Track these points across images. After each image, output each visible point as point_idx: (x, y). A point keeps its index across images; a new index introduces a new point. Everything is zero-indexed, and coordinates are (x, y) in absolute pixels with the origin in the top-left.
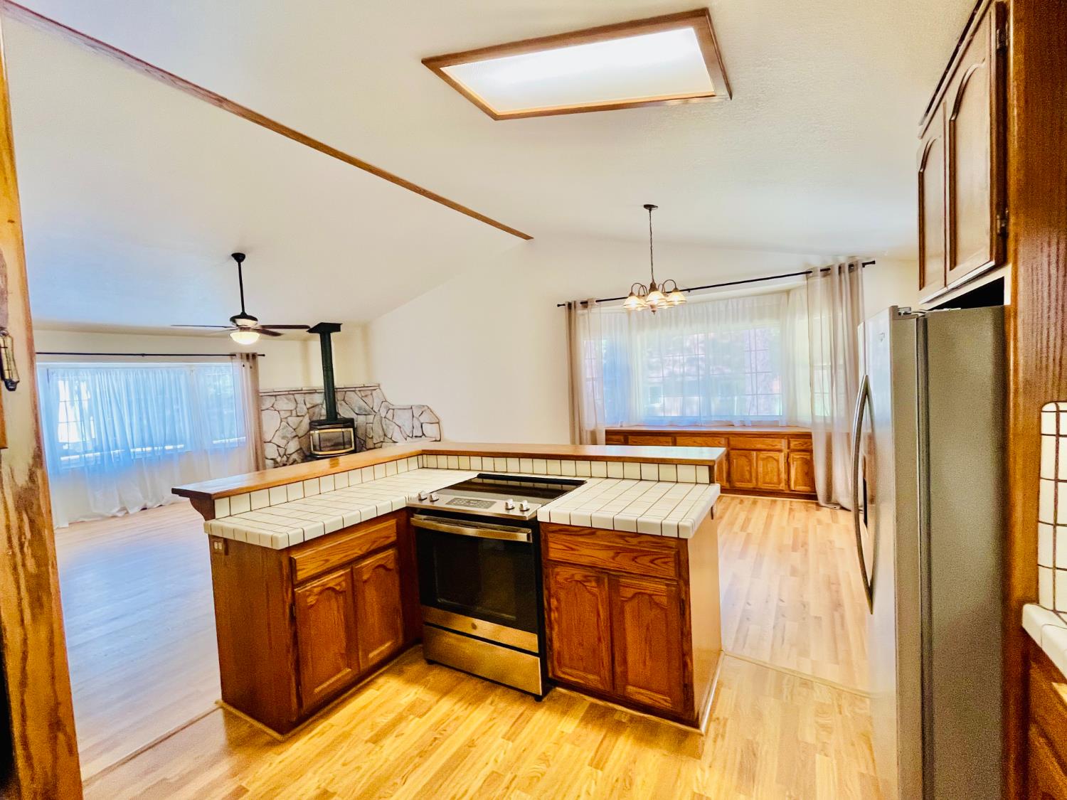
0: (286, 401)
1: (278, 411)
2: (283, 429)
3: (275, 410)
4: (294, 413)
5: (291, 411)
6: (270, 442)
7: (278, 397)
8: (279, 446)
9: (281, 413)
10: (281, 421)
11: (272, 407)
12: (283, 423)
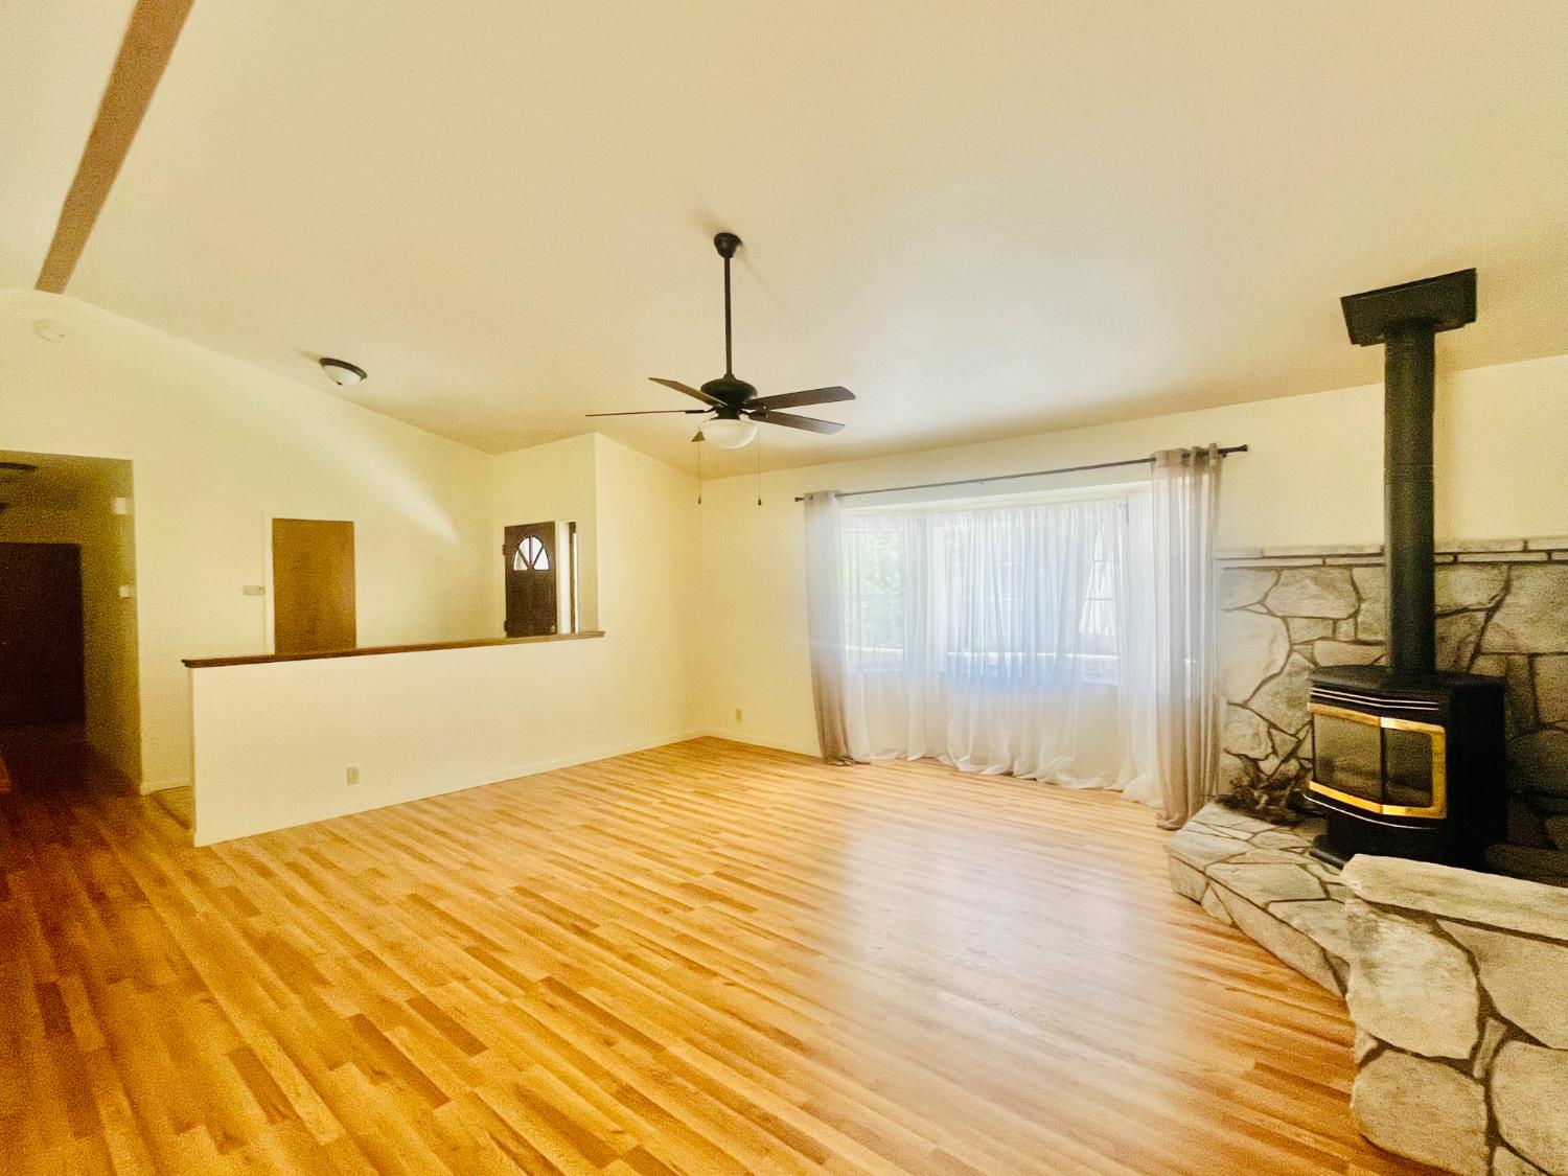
0: (1313, 588)
1: (1284, 619)
2: (1290, 675)
3: (1270, 613)
4: (1346, 628)
5: (1336, 621)
6: (1244, 705)
7: (1285, 573)
8: (1272, 725)
9: (1295, 624)
10: (1291, 651)
11: (1262, 603)
12: (1295, 657)
